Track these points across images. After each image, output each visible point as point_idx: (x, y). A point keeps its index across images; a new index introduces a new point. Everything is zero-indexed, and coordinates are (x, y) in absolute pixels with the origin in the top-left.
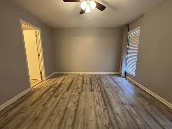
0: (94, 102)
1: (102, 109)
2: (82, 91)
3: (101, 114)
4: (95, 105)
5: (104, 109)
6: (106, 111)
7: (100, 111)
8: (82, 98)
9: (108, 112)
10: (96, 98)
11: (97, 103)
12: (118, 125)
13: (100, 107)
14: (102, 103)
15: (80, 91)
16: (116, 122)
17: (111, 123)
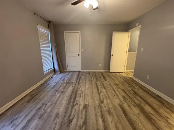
0: (85, 93)
2: (100, 105)
4: (85, 91)
8: (96, 96)
10: (83, 96)
13: (81, 90)
14: (79, 92)
15: (103, 104)
17: (79, 84)
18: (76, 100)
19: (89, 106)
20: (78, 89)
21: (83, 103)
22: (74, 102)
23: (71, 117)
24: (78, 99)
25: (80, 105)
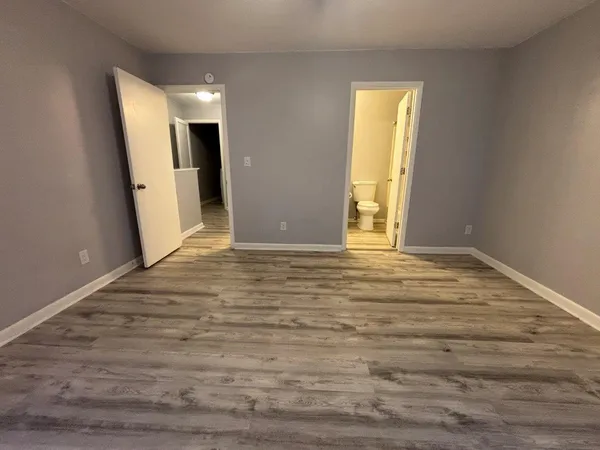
1: (254, 394)
3: (233, 384)
5: (254, 402)
6: (243, 406)
7: (247, 384)
9: (233, 412)
10: (320, 382)
11: (288, 382)
12: (174, 431)
13: (267, 390)
14: (286, 401)
16: (185, 429)
17: (193, 407)
18: (351, 411)
19: (375, 363)
20: (257, 407)
21: (369, 380)
22: (367, 421)
23: (450, 420)
24: (343, 404)
25: (377, 392)
